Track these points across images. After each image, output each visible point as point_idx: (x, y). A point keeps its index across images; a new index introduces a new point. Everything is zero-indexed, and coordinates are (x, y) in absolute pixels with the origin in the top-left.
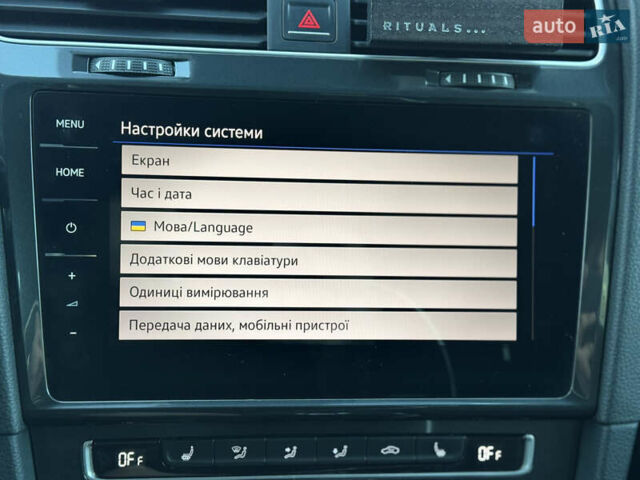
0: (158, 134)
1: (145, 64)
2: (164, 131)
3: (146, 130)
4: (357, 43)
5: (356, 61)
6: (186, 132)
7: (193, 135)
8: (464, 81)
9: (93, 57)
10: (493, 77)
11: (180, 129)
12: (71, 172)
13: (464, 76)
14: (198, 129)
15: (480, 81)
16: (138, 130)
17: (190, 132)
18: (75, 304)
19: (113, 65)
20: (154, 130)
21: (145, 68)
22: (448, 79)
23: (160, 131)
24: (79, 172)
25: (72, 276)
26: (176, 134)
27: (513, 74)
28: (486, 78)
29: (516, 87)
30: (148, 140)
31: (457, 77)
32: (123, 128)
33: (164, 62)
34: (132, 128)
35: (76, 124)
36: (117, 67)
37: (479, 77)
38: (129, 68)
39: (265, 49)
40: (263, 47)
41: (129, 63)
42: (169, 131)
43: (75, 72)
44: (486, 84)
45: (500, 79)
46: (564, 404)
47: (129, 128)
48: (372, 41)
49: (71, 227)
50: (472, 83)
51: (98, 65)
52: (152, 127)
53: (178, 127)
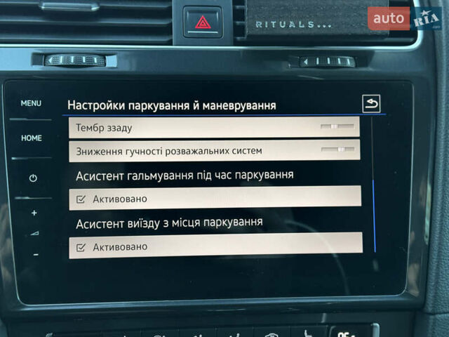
0: (94, 109)
1: (84, 58)
2: (99, 106)
3: (86, 106)
4: (238, 38)
5: (239, 52)
6: (115, 106)
7: (120, 108)
8: (318, 63)
9: (47, 55)
10: (339, 59)
11: (111, 104)
12: (33, 138)
13: (318, 59)
14: (123, 104)
15: (329, 62)
16: (80, 106)
17: (118, 106)
18: (37, 233)
19: (61, 60)
20: (92, 106)
21: (84, 61)
22: (306, 62)
23: (96, 106)
24: (38, 138)
25: (34, 213)
26: (108, 108)
27: (354, 57)
28: (335, 60)
29: (356, 66)
30: (88, 113)
31: (312, 60)
32: (69, 105)
33: (98, 57)
34: (76, 105)
35: (35, 103)
36: (64, 61)
37: (329, 59)
38: (72, 61)
39: (171, 45)
40: (170, 43)
41: (72, 58)
42: (103, 106)
43: (34, 66)
44: (334, 65)
45: (344, 61)
46: (401, 299)
47: (74, 105)
48: (248, 36)
49: (33, 178)
50: (323, 64)
51: (50, 60)
52: (90, 104)
53: (109, 103)
